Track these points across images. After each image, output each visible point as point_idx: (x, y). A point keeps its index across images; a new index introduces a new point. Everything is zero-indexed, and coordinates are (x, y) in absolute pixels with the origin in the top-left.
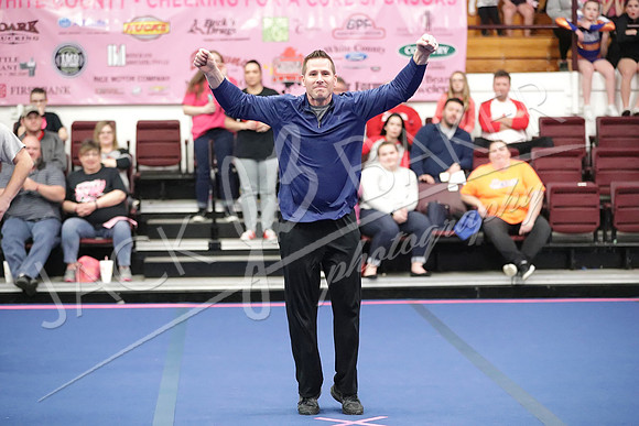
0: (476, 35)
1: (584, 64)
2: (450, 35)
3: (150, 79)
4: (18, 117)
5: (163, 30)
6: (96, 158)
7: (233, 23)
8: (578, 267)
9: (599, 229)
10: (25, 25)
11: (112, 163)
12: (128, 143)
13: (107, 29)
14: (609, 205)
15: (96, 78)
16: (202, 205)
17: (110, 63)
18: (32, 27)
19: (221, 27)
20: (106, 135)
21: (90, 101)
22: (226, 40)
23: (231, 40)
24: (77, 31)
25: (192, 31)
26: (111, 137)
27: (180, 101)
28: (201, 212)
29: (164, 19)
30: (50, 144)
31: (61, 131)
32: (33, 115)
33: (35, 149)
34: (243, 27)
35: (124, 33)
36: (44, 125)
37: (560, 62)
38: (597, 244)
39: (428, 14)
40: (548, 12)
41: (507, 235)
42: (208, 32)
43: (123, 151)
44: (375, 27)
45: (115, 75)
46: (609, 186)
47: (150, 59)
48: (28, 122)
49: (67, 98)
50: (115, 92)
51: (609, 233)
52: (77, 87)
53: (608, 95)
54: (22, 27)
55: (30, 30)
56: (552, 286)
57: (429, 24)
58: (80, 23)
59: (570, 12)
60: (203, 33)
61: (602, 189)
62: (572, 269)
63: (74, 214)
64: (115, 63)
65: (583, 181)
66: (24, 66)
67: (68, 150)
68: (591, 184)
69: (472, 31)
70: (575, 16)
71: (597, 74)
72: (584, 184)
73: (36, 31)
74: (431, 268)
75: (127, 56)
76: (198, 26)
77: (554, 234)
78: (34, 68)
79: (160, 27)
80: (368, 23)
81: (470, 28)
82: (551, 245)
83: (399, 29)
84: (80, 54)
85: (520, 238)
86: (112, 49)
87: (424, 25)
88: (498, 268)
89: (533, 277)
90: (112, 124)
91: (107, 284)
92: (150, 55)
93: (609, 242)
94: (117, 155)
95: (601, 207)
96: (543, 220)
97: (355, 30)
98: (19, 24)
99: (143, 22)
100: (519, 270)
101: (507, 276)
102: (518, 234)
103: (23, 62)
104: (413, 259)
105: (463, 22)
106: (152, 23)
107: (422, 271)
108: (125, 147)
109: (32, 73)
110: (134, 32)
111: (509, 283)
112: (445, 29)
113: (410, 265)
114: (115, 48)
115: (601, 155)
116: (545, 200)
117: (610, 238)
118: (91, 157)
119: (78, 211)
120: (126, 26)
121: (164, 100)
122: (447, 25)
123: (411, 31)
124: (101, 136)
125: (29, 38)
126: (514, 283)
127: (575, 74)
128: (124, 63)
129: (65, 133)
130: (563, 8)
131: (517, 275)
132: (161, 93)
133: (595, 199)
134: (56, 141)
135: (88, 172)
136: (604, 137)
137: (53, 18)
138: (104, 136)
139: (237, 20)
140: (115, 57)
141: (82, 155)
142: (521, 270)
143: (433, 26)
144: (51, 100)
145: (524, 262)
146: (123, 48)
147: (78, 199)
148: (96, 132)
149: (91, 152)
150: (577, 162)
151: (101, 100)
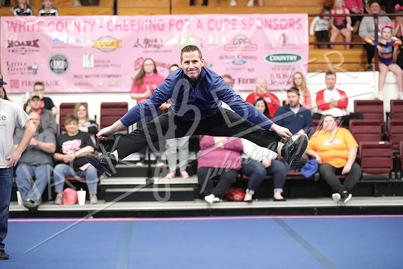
0: (315, 48)
1: (382, 66)
2: (298, 48)
3: (109, 76)
4: (26, 100)
5: (118, 45)
6: (75, 126)
7: (162, 41)
8: (379, 195)
9: (392, 171)
10: (30, 42)
11: (85, 130)
12: (96, 116)
13: (82, 45)
14: (398, 156)
15: (75, 76)
16: (142, 156)
17: (84, 66)
18: (35, 43)
19: (154, 43)
20: (82, 111)
21: (71, 90)
22: (157, 51)
23: (160, 51)
24: (64, 46)
25: (135, 46)
26: (85, 113)
27: (129, 90)
28: (142, 160)
29: (118, 38)
30: (46, 117)
31: (54, 109)
32: (35, 99)
33: (37, 119)
34: (168, 44)
35: (93, 47)
36: (43, 105)
37: (367, 65)
38: (391, 180)
39: (284, 35)
40: (360, 34)
41: (334, 175)
42: (146, 47)
43: (92, 122)
44: (251, 44)
45: (87, 74)
46: (398, 144)
47: (109, 64)
48: (32, 103)
49: (57, 89)
50: (87, 84)
51: (399, 174)
52: (63, 82)
53: (399, 86)
54: (29, 44)
55: (34, 46)
56: (363, 207)
57: (284, 41)
58: (66, 42)
59: (373, 34)
60: (142, 47)
61: (394, 146)
62: (375, 196)
63: (61, 162)
64: (87, 66)
65: (382, 141)
66: (30, 68)
67: (57, 121)
68: (387, 143)
69: (313, 46)
70: (376, 36)
71: (390, 73)
72: (383, 143)
73: (37, 46)
74: (286, 196)
75: (95, 62)
76: (140, 43)
77: (364, 174)
78: (36, 70)
79: (115, 44)
80: (247, 41)
81: (310, 44)
82: (362, 181)
83: (266, 45)
84: (65, 60)
85: (343, 177)
86: (85, 58)
87: (281, 42)
88: (328, 195)
89: (351, 201)
90: (85, 105)
91: (82, 206)
92: (109, 61)
93: (398, 179)
94: (89, 124)
95: (394, 157)
96: (357, 165)
97: (238, 45)
98: (27, 42)
99: (105, 40)
100: (342, 197)
101: (334, 201)
102: (341, 174)
103: (29, 66)
104: (275, 190)
105: (306, 40)
106: (111, 41)
107: (281, 197)
108: (94, 119)
109: (35, 72)
110: (99, 46)
111: (336, 205)
112: (294, 45)
113: (273, 194)
114: (87, 57)
115: (394, 124)
116: (358, 153)
117: (399, 177)
118: (72, 125)
119: (64, 159)
120: (94, 43)
121: (118, 90)
122: (296, 42)
123: (273, 46)
124: (79, 112)
125: (33, 51)
126: (339, 205)
127: (377, 73)
128: (93, 66)
129: (56, 110)
130: (369, 31)
131: (341, 200)
132: (116, 85)
133: (390, 152)
134: (50, 115)
135: (70, 135)
136: (395, 113)
137: (48, 38)
138: (80, 113)
139: (164, 39)
140: (87, 62)
141: (67, 124)
142: (343, 197)
143: (287, 43)
144: (47, 90)
145: (345, 192)
146: (92, 57)
147: (64, 152)
148: (75, 110)
149: (72, 122)
150: (379, 129)
151: (79, 90)
